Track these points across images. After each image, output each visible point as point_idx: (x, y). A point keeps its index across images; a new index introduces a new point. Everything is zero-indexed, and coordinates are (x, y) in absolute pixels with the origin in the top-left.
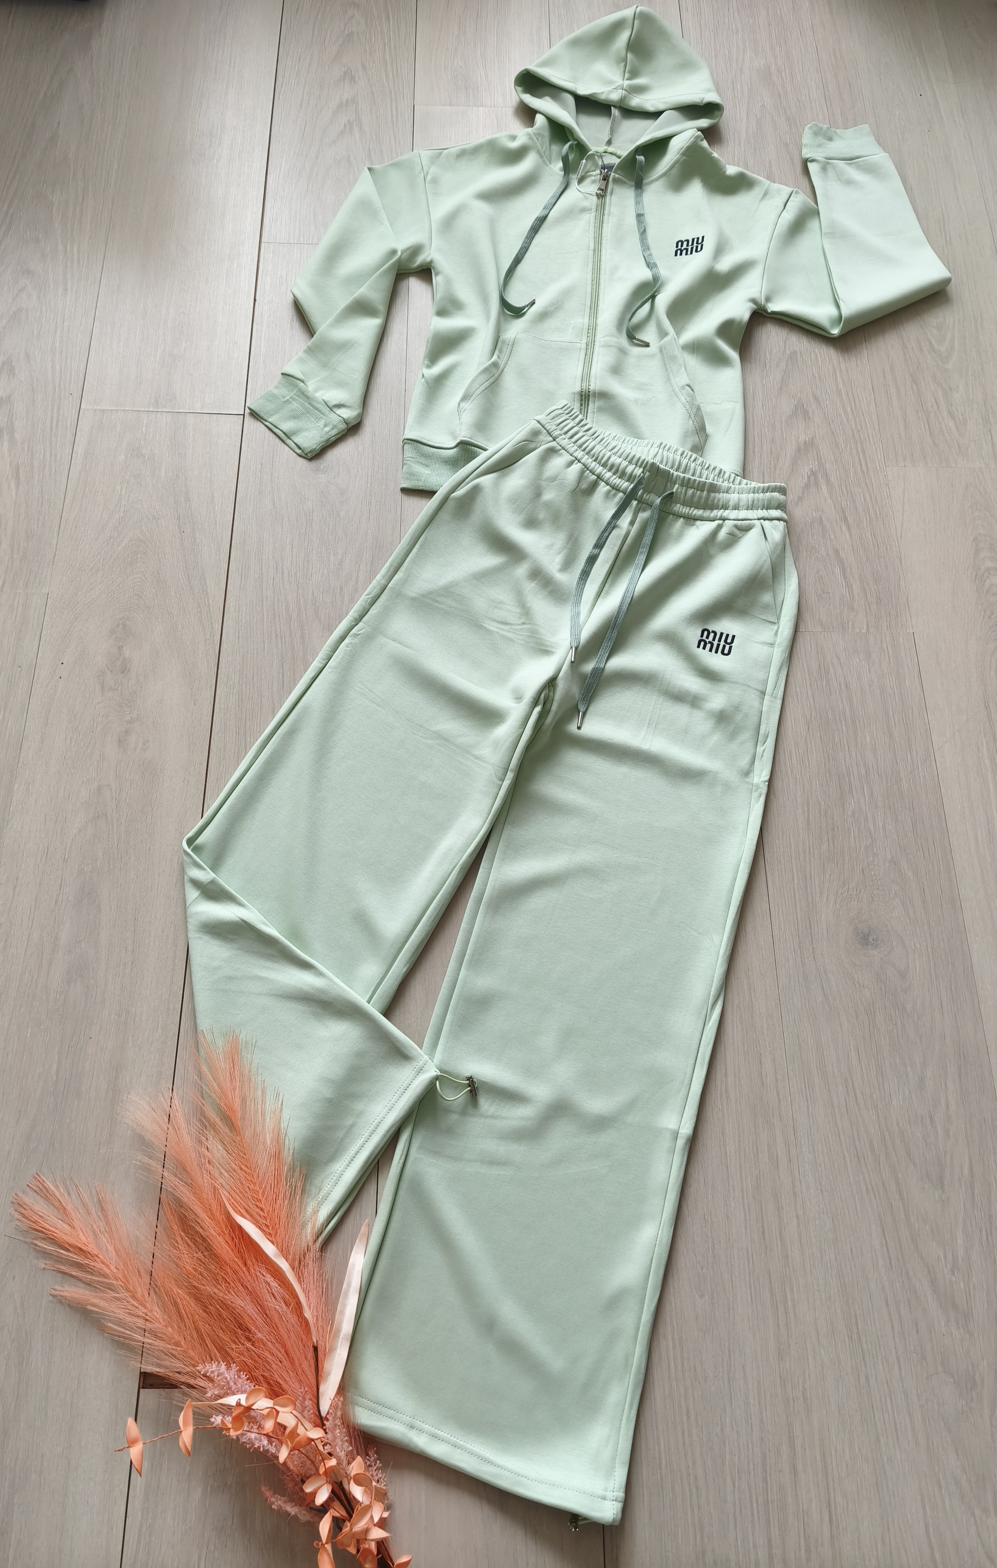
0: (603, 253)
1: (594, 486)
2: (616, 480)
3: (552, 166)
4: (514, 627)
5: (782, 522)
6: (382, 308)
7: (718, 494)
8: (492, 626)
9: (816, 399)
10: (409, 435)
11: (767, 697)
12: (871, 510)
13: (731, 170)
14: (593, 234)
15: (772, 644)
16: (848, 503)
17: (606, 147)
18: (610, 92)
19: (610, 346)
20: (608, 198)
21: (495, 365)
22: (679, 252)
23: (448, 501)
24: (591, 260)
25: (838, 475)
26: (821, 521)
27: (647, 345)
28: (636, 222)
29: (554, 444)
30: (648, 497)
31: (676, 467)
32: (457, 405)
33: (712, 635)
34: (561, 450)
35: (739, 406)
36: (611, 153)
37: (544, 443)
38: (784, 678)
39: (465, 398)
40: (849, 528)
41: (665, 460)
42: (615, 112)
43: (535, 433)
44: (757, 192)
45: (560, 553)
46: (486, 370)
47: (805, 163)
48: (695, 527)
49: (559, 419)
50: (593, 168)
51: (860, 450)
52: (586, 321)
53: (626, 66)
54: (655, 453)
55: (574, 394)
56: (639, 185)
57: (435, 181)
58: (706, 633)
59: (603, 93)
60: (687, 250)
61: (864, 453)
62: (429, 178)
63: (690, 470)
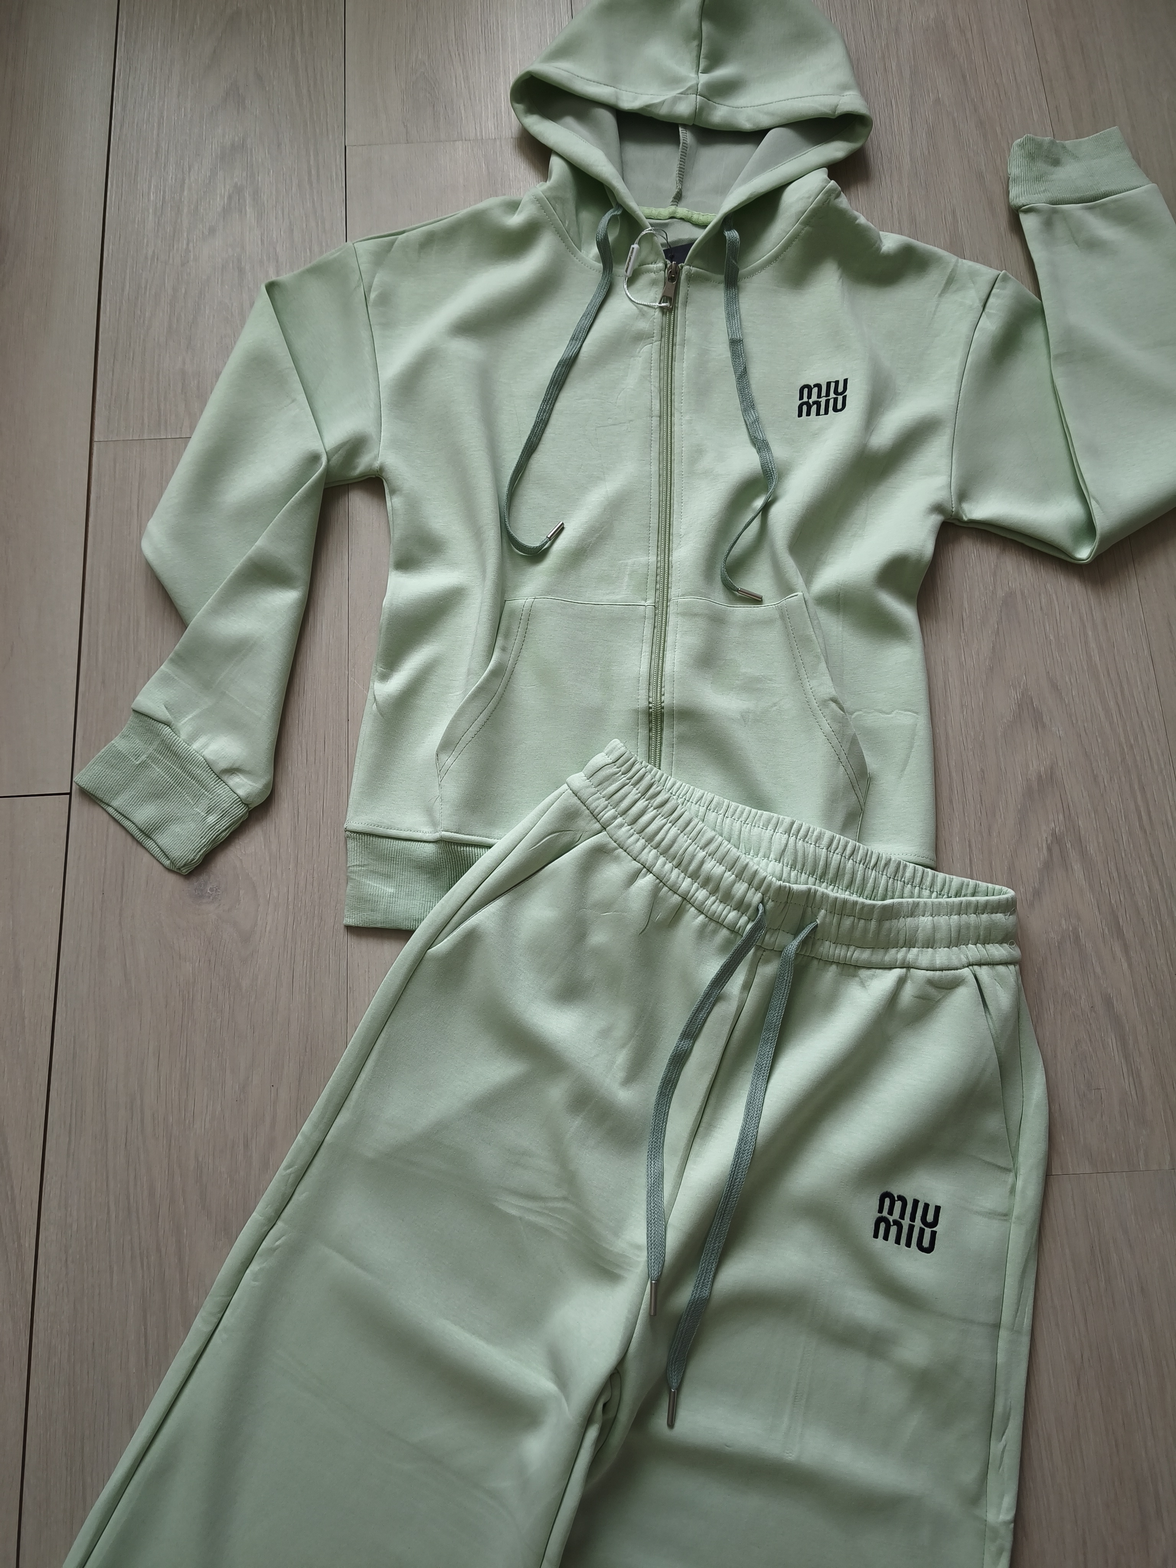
0: (676, 419)
1: (678, 913)
2: (717, 907)
3: (583, 254)
4: (550, 1204)
5: (1012, 967)
6: (300, 571)
7: (895, 922)
8: (511, 1206)
9: (1055, 687)
10: (356, 821)
11: (1003, 1333)
12: (1163, 909)
13: (890, 242)
14: (657, 385)
15: (1005, 1215)
16: (1122, 899)
17: (673, 208)
18: (675, 100)
19: (696, 615)
20: (680, 312)
21: (497, 673)
22: (805, 408)
23: (424, 962)
24: (655, 436)
25: (1101, 840)
26: (1077, 937)
27: (756, 600)
28: (729, 354)
29: (602, 838)
30: (773, 939)
31: (819, 871)
32: (435, 756)
33: (898, 1205)
34: (616, 849)
35: (921, 722)
36: (682, 219)
37: (586, 835)
38: (1032, 1287)
39: (447, 745)
40: (1126, 949)
41: (800, 859)
42: (685, 136)
43: (569, 816)
44: (934, 278)
45: (623, 1046)
46: (481, 689)
47: (1015, 214)
48: (857, 979)
49: (611, 784)
50: (651, 258)
51: (1136, 787)
52: (653, 559)
53: (700, 46)
54: (783, 846)
55: (637, 711)
56: (732, 282)
57: (385, 299)
58: (887, 1201)
59: (663, 102)
60: (818, 404)
61: (1143, 789)
62: (373, 296)
63: (844, 874)
